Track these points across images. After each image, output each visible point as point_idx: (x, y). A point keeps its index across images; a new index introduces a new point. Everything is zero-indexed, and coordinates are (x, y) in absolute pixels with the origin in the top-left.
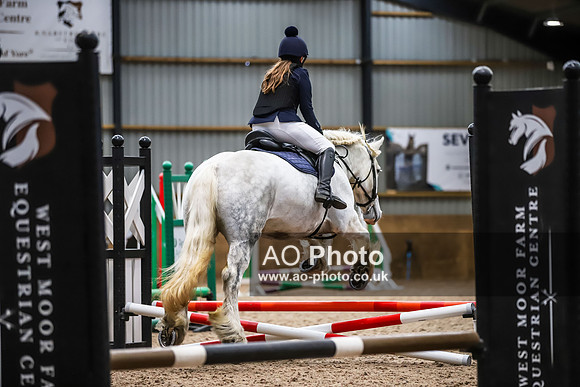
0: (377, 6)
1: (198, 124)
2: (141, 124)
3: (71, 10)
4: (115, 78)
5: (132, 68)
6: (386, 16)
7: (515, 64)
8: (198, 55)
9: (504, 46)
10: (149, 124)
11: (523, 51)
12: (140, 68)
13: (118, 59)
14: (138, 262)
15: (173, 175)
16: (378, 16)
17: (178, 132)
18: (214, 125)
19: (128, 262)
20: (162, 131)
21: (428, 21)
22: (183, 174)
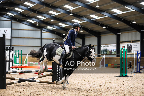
0: (43, 31)
1: (20, 45)
2: (14, 45)
3: (6, 31)
4: (11, 39)
5: (13, 38)
6: (44, 33)
7: (59, 39)
8: (21, 37)
9: (58, 37)
10: (15, 45)
11: (61, 38)
12: (14, 38)
13: (11, 37)
14: (12, 62)
15: (17, 51)
16: (43, 33)
17: (18, 46)
18: (23, 45)
19: (10, 62)
20: (15, 46)
21: (49, 33)
22: (18, 51)
